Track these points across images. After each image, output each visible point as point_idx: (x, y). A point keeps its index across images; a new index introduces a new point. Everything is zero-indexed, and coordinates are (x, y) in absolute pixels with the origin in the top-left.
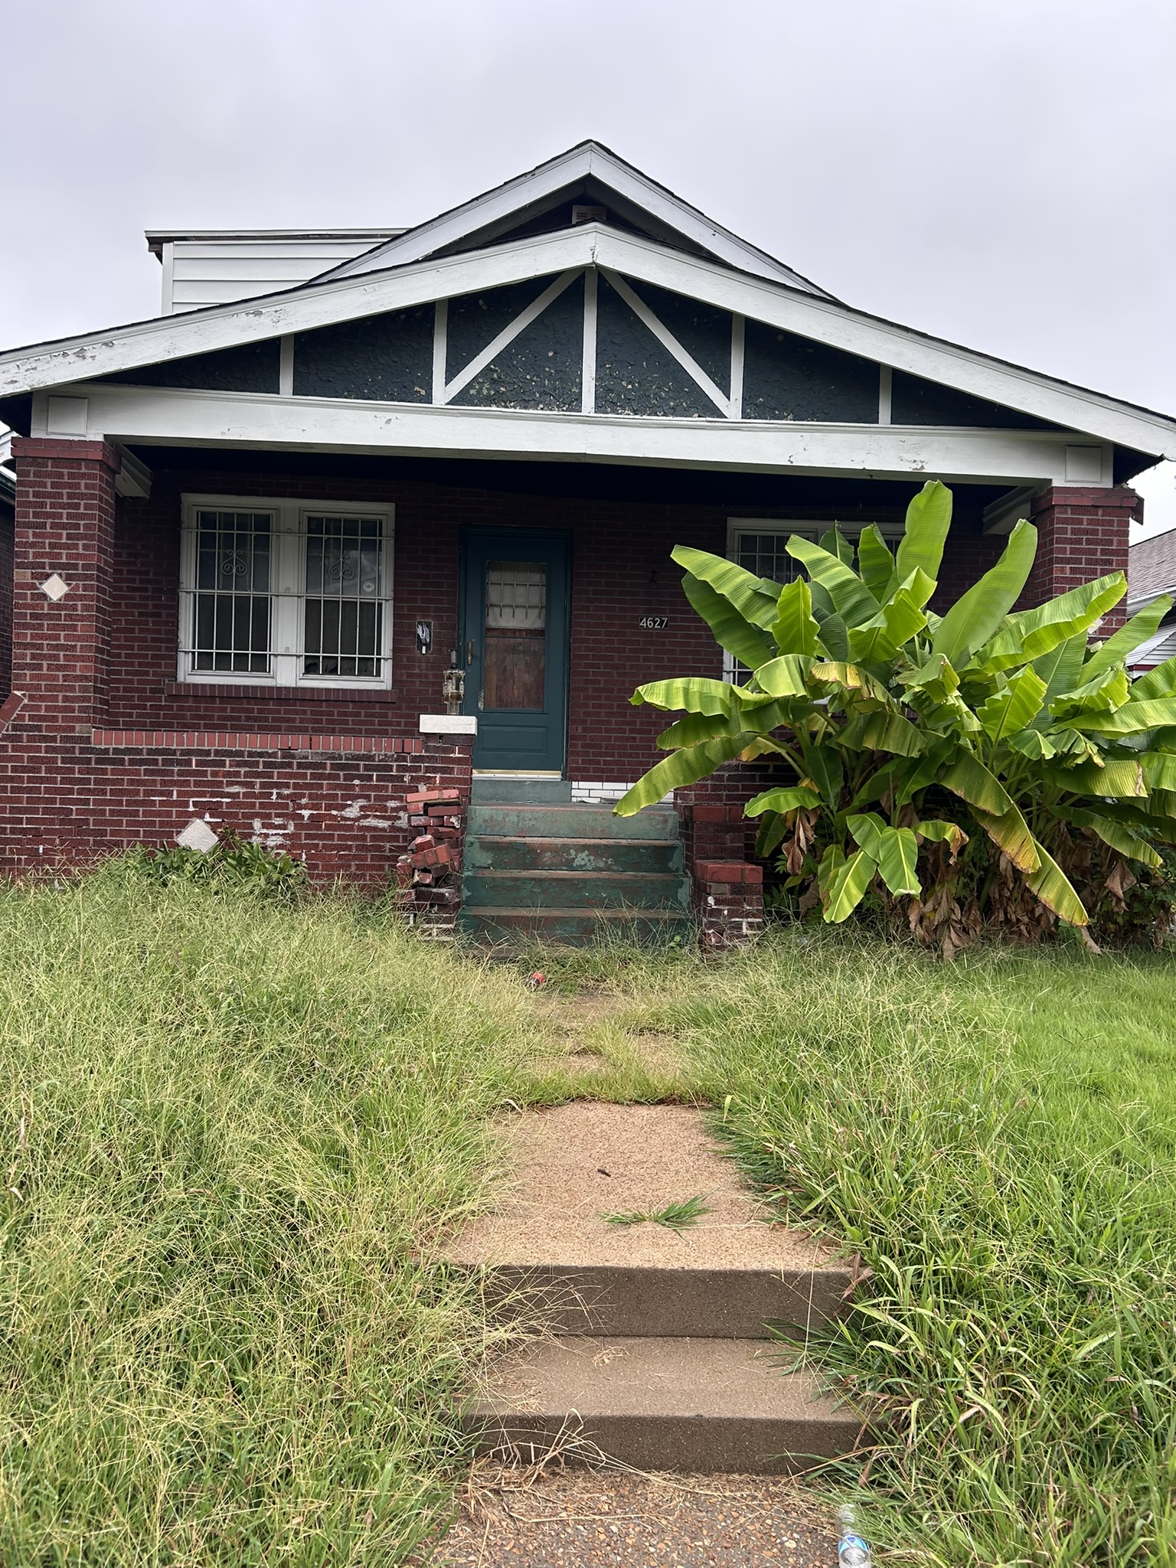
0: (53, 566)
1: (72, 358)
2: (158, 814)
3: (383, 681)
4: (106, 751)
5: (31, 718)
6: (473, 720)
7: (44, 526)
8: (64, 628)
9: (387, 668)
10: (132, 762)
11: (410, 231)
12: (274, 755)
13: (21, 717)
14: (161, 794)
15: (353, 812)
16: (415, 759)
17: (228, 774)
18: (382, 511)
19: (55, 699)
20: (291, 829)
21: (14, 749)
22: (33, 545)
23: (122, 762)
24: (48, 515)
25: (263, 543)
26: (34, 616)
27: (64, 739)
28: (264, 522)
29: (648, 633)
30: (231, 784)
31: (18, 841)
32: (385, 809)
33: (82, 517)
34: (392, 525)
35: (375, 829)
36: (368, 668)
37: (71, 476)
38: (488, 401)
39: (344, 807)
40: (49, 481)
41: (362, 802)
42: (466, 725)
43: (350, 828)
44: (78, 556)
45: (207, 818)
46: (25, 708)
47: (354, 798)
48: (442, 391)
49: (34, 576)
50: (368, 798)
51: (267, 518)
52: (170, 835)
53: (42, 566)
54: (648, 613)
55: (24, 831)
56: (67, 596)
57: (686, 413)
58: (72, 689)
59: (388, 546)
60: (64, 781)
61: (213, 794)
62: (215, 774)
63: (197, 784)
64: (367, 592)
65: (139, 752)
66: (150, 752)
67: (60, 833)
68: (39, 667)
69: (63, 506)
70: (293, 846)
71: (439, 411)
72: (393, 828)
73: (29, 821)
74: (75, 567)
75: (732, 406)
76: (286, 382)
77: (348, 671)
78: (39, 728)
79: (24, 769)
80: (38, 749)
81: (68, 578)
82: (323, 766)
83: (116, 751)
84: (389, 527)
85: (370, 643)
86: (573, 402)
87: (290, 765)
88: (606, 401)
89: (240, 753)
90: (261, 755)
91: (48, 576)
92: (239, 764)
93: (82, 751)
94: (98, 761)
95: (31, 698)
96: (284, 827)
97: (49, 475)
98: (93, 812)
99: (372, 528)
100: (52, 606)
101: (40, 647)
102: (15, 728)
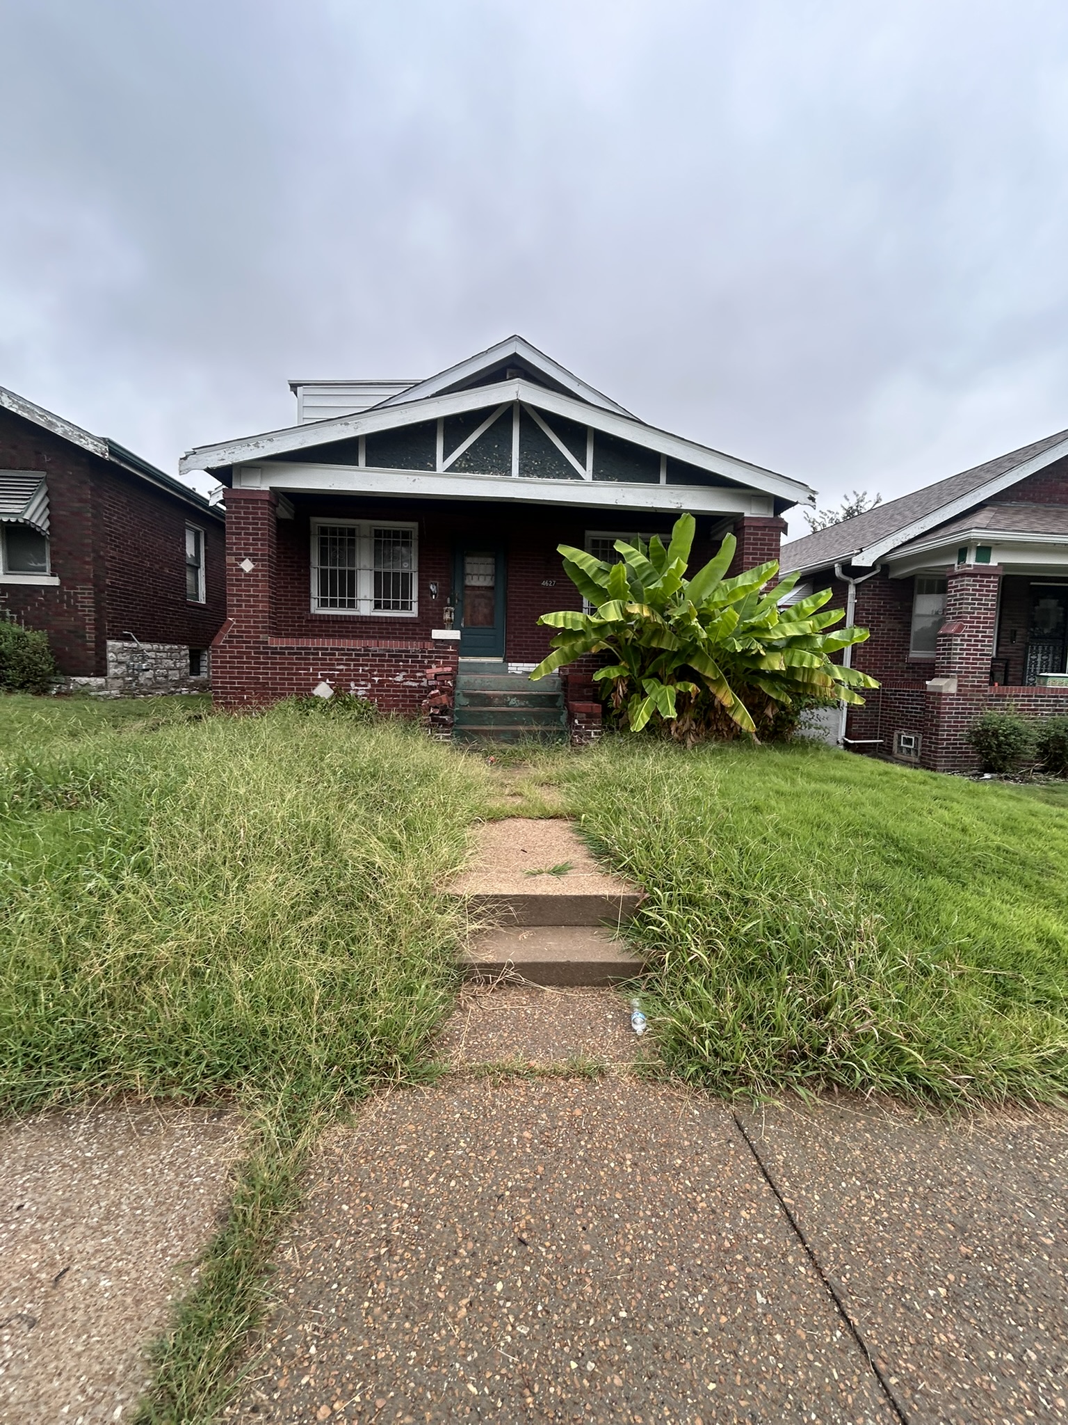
0: (245, 555)
1: (252, 447)
2: (303, 679)
3: (413, 613)
4: (276, 648)
5: (238, 631)
6: (458, 632)
7: (240, 534)
8: (252, 586)
9: (415, 606)
10: (289, 654)
11: (424, 381)
12: (360, 650)
13: (232, 631)
14: (304, 669)
15: (399, 678)
16: (430, 652)
17: (338, 660)
18: (412, 526)
19: (249, 622)
20: (369, 687)
21: (230, 647)
22: (235, 544)
23: (284, 654)
24: (243, 529)
25: (352, 542)
26: (237, 580)
27: (254, 642)
28: (352, 532)
29: (546, 588)
30: (338, 664)
31: (234, 693)
32: (415, 677)
33: (259, 529)
34: (417, 533)
35: (411, 687)
36: (405, 606)
37: (254, 508)
38: (465, 470)
39: (395, 676)
40: (242, 511)
41: (404, 674)
42: (455, 635)
43: (399, 686)
44: (258, 550)
45: (328, 681)
46: (234, 626)
47: (400, 671)
48: (441, 465)
49: (236, 560)
50: (407, 671)
51: (354, 530)
52: (309, 690)
53: (240, 554)
54: (546, 578)
55: (236, 688)
56: (253, 570)
57: (564, 477)
58: (258, 617)
59: (415, 545)
60: (255, 663)
61: (330, 670)
62: (330, 660)
63: (322, 664)
64: (404, 568)
65: (293, 648)
66: (298, 648)
67: (255, 689)
68: (241, 606)
69: (250, 524)
70: (371, 695)
71: (440, 475)
72: (419, 686)
73: (239, 683)
74: (257, 555)
75: (587, 474)
76: (362, 460)
77: (396, 607)
78: (242, 637)
79: (235, 657)
80: (242, 647)
81: (254, 561)
82: (384, 655)
83: (281, 648)
84: (415, 534)
85: (407, 594)
86: (508, 471)
87: (368, 655)
88: (524, 471)
89: (343, 649)
90: (353, 650)
91: (243, 560)
92: (343, 655)
93: (264, 648)
94: (272, 653)
95: (237, 621)
96: (366, 686)
97: (242, 508)
98: (270, 679)
99: (406, 535)
100: (246, 575)
101: (241, 596)
102: (230, 636)
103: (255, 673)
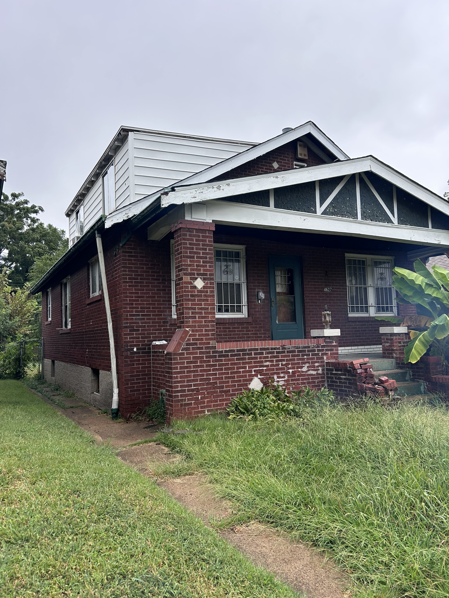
0: (198, 274)
1: (215, 189)
2: (242, 376)
3: (244, 314)
4: (222, 352)
5: (193, 340)
6: (339, 330)
7: (193, 257)
8: (204, 300)
9: (245, 309)
10: (232, 355)
12: (279, 349)
13: (189, 340)
14: (243, 368)
15: (305, 369)
16: (323, 346)
17: (265, 358)
18: (240, 248)
19: (202, 331)
22: (190, 265)
23: (228, 356)
24: (195, 253)
26: (192, 296)
27: (206, 348)
29: (326, 293)
30: (266, 361)
31: (191, 395)
32: (314, 367)
33: (207, 254)
35: (312, 375)
36: (239, 310)
37: (203, 236)
38: (333, 214)
39: (302, 367)
40: (194, 239)
41: (307, 365)
42: (337, 332)
43: (304, 375)
44: (207, 270)
45: (259, 377)
46: (190, 335)
48: (320, 210)
49: (191, 279)
52: (246, 385)
53: (194, 274)
54: (326, 286)
55: (193, 390)
56: (204, 287)
58: (208, 326)
59: (243, 261)
60: (207, 366)
61: (261, 366)
62: (260, 358)
63: (255, 362)
64: (237, 280)
65: (234, 351)
66: (238, 351)
67: (206, 389)
68: (195, 317)
69: (200, 249)
71: (319, 217)
72: (317, 374)
73: (195, 385)
74: (206, 275)
75: (395, 220)
76: (272, 202)
77: (233, 311)
78: (196, 344)
80: (196, 353)
81: (204, 279)
82: (294, 351)
83: (226, 351)
84: (243, 254)
85: (239, 301)
86: (355, 216)
87: (284, 352)
88: (364, 217)
89: (268, 349)
90: (275, 349)
91: (196, 279)
92: (268, 353)
93: (213, 352)
94: (219, 356)
95: (193, 331)
96: (284, 377)
97: (194, 236)
98: (218, 379)
100: (199, 291)
102: (187, 345)
103: (207, 375)
